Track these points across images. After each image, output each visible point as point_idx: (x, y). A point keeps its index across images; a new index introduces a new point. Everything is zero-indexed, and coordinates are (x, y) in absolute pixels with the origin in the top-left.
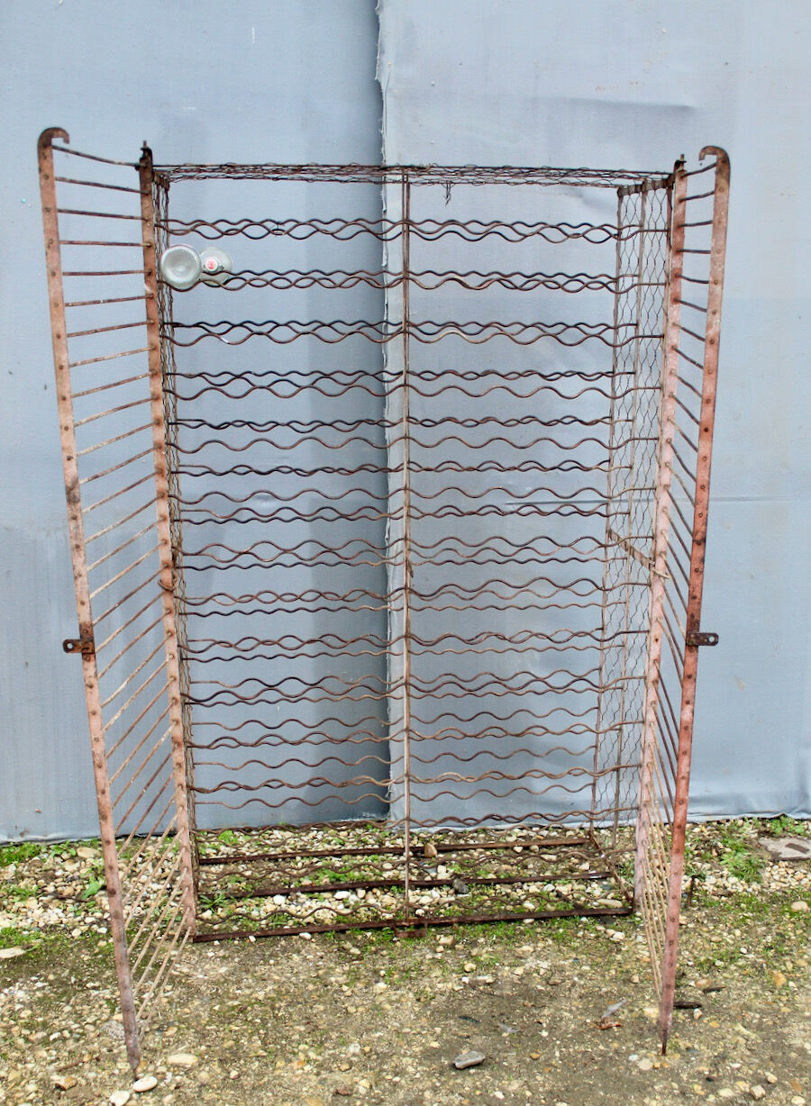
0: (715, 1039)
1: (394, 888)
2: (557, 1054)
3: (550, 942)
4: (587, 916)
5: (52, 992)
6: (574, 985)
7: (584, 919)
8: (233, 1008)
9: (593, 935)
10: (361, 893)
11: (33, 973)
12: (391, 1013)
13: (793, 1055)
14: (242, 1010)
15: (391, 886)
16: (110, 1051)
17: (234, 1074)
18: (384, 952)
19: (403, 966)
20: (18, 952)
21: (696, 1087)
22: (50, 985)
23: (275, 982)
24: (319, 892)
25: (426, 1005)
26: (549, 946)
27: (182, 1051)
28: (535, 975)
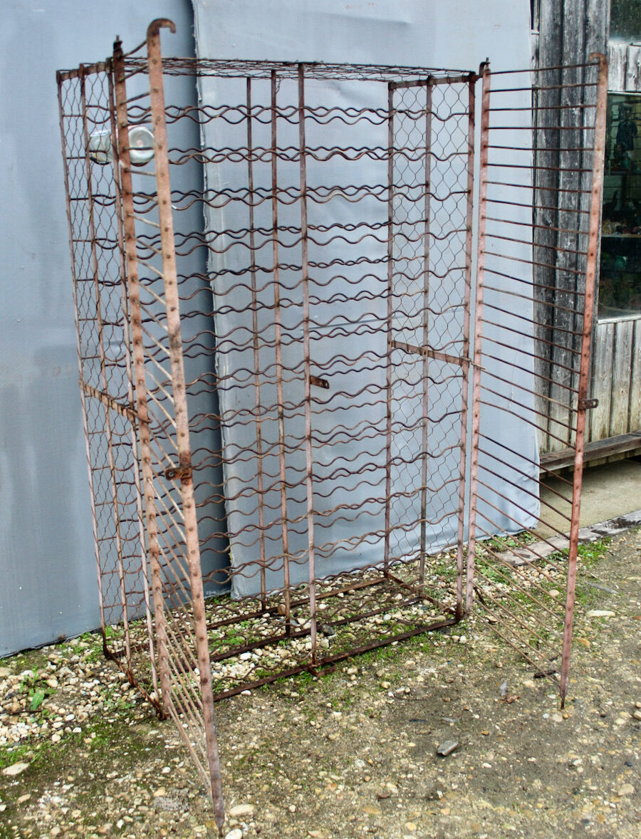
0: (583, 690)
1: (281, 642)
2: (498, 727)
3: (421, 654)
4: (431, 631)
5: (83, 790)
6: (463, 679)
7: (430, 633)
8: (242, 761)
9: (444, 643)
10: (259, 651)
11: (54, 780)
12: (361, 732)
13: (635, 687)
14: (251, 761)
15: (278, 642)
16: (177, 821)
17: (293, 808)
18: (316, 690)
19: (337, 696)
20: (24, 766)
21: (600, 723)
22: (76, 785)
23: (255, 733)
24: (227, 658)
25: (380, 719)
26: (422, 657)
27: (235, 804)
28: (433, 679)
